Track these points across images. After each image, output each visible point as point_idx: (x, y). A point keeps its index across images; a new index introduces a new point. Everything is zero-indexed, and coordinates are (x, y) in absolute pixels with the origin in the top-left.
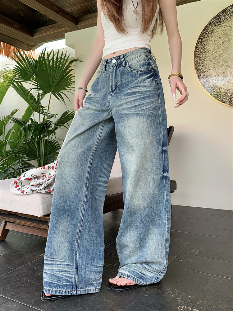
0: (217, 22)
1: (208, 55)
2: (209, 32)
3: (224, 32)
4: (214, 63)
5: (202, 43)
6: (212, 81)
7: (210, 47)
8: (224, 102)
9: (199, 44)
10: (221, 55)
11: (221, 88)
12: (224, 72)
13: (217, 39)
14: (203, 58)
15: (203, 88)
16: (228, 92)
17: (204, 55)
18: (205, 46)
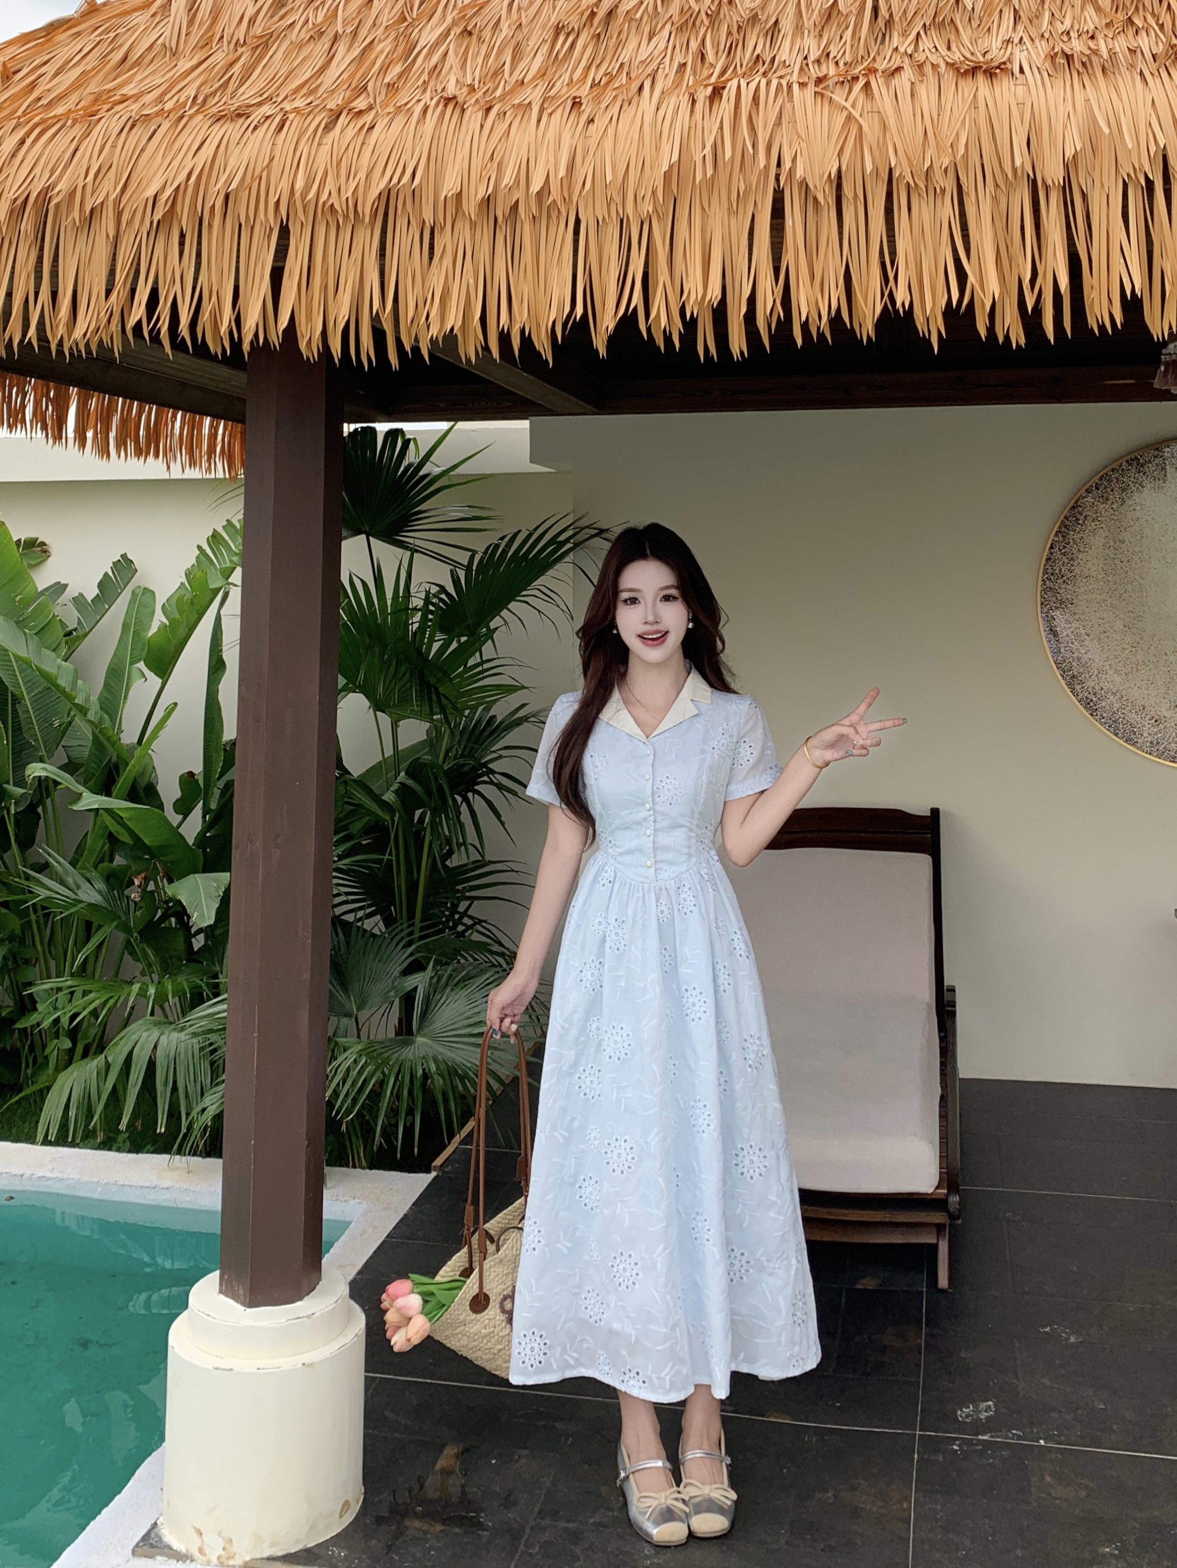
0: (1112, 490)
1: (1082, 590)
2: (1086, 517)
3: (1132, 523)
4: (1102, 616)
5: (1064, 547)
6: (1096, 672)
7: (1089, 565)
8: (1134, 744)
9: (1056, 550)
10: (1125, 596)
11: (1125, 698)
12: (1134, 650)
13: (1112, 543)
14: (1069, 596)
15: (1068, 691)
16: (1145, 712)
17: (1070, 587)
18: (1072, 559)
